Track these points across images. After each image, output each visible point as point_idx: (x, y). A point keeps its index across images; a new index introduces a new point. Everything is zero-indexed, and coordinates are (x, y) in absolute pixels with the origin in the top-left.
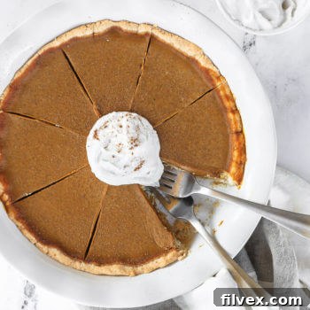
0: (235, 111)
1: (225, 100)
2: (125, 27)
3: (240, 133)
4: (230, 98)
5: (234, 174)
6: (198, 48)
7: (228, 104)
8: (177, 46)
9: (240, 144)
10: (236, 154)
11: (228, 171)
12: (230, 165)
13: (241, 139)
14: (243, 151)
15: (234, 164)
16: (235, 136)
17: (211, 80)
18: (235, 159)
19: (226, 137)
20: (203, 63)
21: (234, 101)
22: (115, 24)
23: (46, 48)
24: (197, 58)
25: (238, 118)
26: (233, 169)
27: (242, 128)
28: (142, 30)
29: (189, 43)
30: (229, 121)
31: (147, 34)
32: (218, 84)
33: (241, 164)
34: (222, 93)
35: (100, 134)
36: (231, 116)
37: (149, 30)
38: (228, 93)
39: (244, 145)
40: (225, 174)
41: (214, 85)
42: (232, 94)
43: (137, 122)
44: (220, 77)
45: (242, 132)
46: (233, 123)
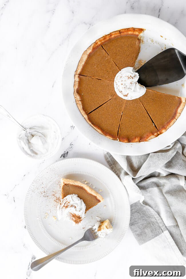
0: (110, 34)
1: (106, 40)
2: (77, 87)
3: (120, 32)
4: (104, 37)
5: (139, 33)
6: (84, 54)
7: (108, 38)
8: (83, 63)
9: (125, 31)
10: (130, 33)
11: (138, 35)
12: (135, 35)
13: (123, 31)
14: (128, 30)
15: (135, 33)
16: (122, 34)
17: (97, 46)
18: (132, 33)
19: (122, 37)
20: (90, 51)
21: (106, 35)
22: (75, 92)
23: (88, 121)
24: (88, 53)
25: (114, 33)
26: (137, 33)
27: (118, 31)
28: (77, 79)
29: (82, 58)
30: (115, 37)
31: (79, 77)
32: (99, 43)
33: (134, 29)
34: (103, 41)
35: (126, 93)
36: (113, 36)
37: (77, 76)
38: (103, 38)
39: (125, 29)
40: (139, 37)
41: (99, 45)
42: (104, 36)
43: (119, 78)
44: (96, 43)
45: (119, 31)
46: (116, 35)
